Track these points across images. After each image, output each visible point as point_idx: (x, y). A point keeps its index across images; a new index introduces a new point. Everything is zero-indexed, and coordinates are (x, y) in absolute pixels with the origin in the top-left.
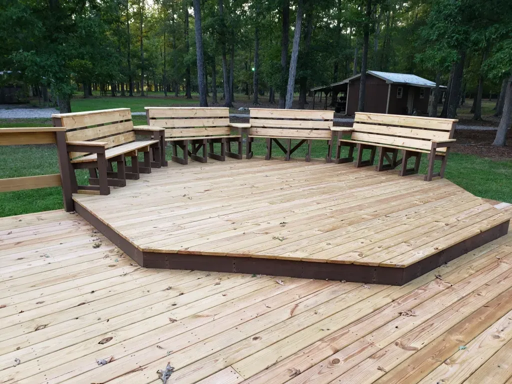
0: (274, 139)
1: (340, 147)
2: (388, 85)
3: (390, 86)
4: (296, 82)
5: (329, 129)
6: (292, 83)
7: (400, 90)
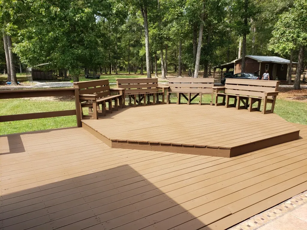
0: (181, 93)
1: (217, 97)
2: (259, 63)
3: (260, 64)
4: (201, 63)
5: (212, 88)
6: (198, 64)
7: (267, 66)
